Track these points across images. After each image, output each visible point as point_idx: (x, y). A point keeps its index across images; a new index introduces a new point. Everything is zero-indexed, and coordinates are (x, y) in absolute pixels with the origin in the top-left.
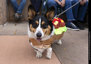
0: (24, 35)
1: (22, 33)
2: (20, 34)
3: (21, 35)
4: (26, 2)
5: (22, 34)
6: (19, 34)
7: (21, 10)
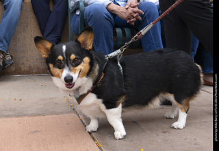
0: (18, 116)
1: (10, 110)
2: (6, 114)
3: (7, 116)
4: (20, 17)
5: (11, 113)
6: (4, 113)
7: (7, 42)
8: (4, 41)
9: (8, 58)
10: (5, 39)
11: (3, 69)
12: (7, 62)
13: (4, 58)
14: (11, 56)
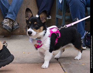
7: (15, 14)
8: (14, 13)
9: (16, 24)
10: (14, 12)
11: (12, 31)
12: (15, 27)
13: (13, 24)
14: (18, 23)
